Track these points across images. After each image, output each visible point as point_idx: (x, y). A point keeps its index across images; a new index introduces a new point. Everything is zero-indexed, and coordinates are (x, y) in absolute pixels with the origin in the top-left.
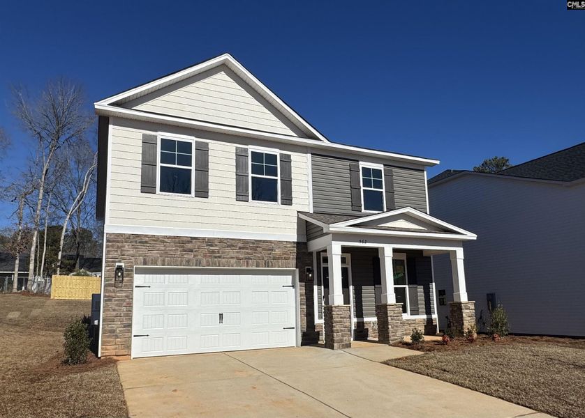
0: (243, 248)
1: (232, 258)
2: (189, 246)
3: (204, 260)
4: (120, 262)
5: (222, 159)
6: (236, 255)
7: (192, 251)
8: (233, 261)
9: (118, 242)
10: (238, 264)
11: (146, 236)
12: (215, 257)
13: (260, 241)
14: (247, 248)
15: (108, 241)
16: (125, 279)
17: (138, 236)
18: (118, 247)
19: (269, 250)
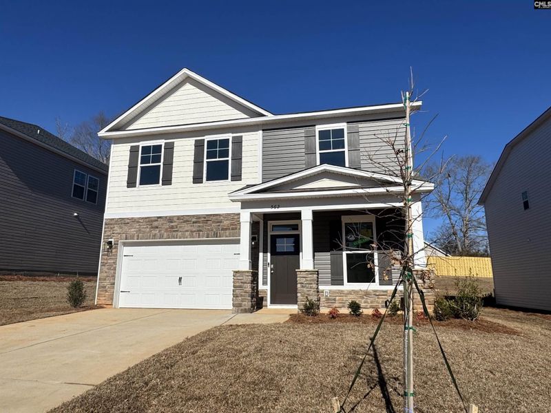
0: (196, 222)
1: (187, 231)
2: (155, 224)
3: (165, 235)
4: (111, 238)
5: (184, 151)
6: (190, 228)
7: (157, 228)
8: (187, 233)
9: (111, 224)
10: (192, 236)
11: (128, 219)
12: (174, 231)
13: (211, 215)
14: (199, 222)
15: (106, 224)
16: (114, 250)
17: (123, 219)
18: (111, 228)
19: (218, 222)
